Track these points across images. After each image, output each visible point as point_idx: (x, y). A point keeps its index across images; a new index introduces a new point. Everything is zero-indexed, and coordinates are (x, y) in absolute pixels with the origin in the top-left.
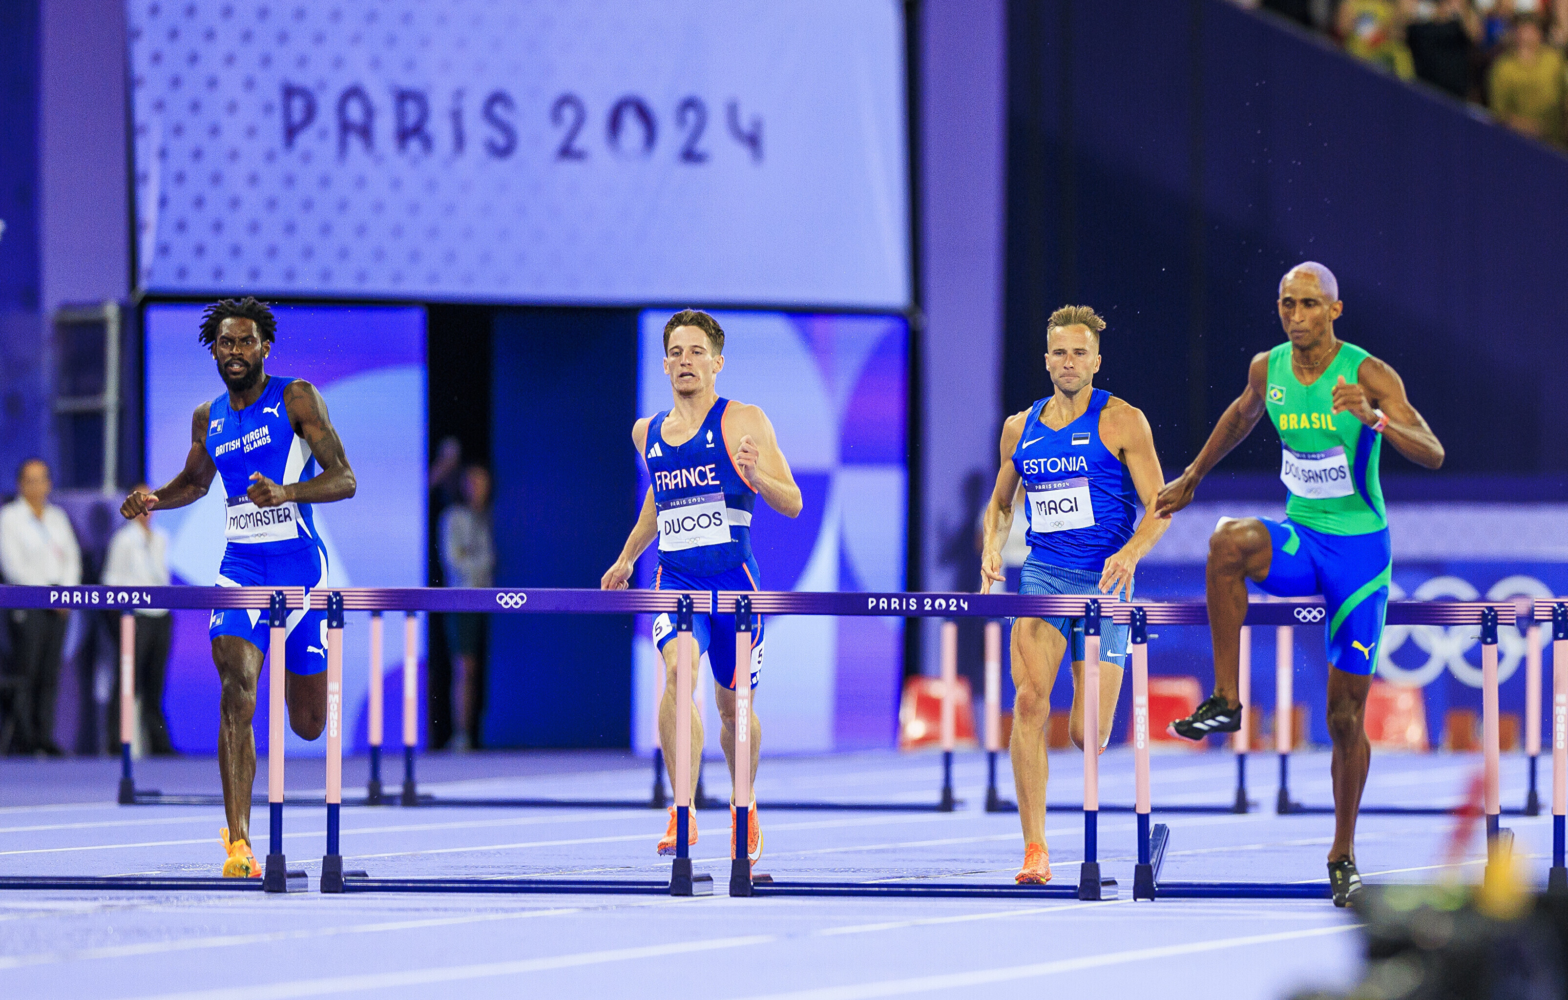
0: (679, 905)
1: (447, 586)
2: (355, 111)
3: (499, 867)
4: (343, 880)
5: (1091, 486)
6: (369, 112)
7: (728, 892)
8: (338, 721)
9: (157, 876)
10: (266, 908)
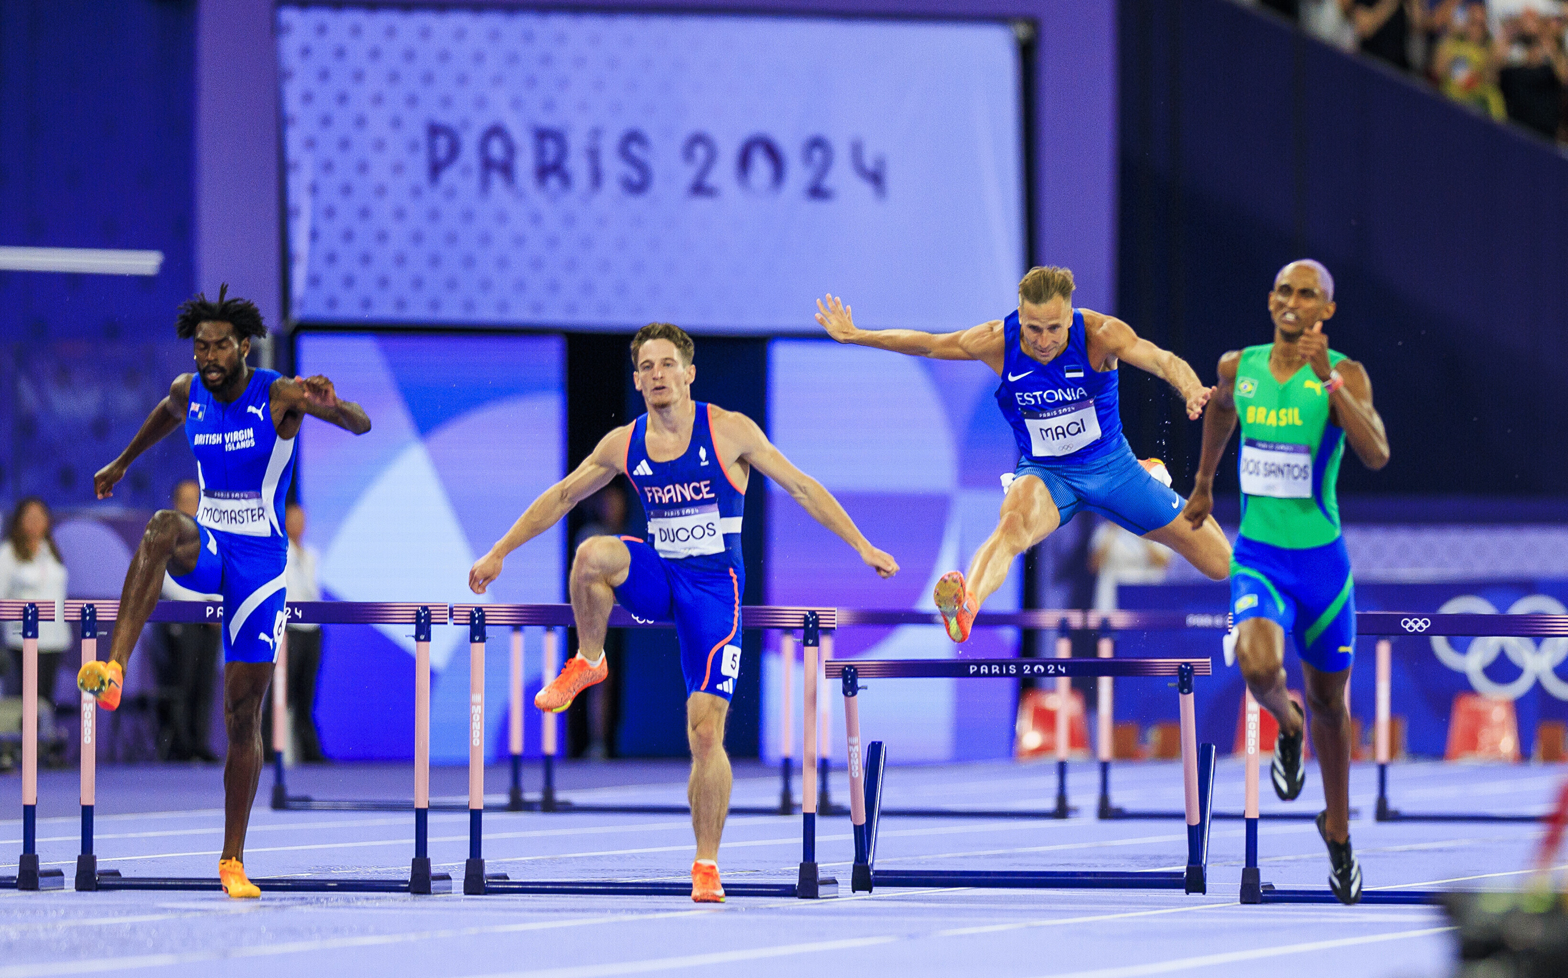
0: (806, 907)
2: (496, 149)
3: (634, 870)
4: (485, 882)
6: (511, 149)
8: (480, 731)
10: (411, 908)
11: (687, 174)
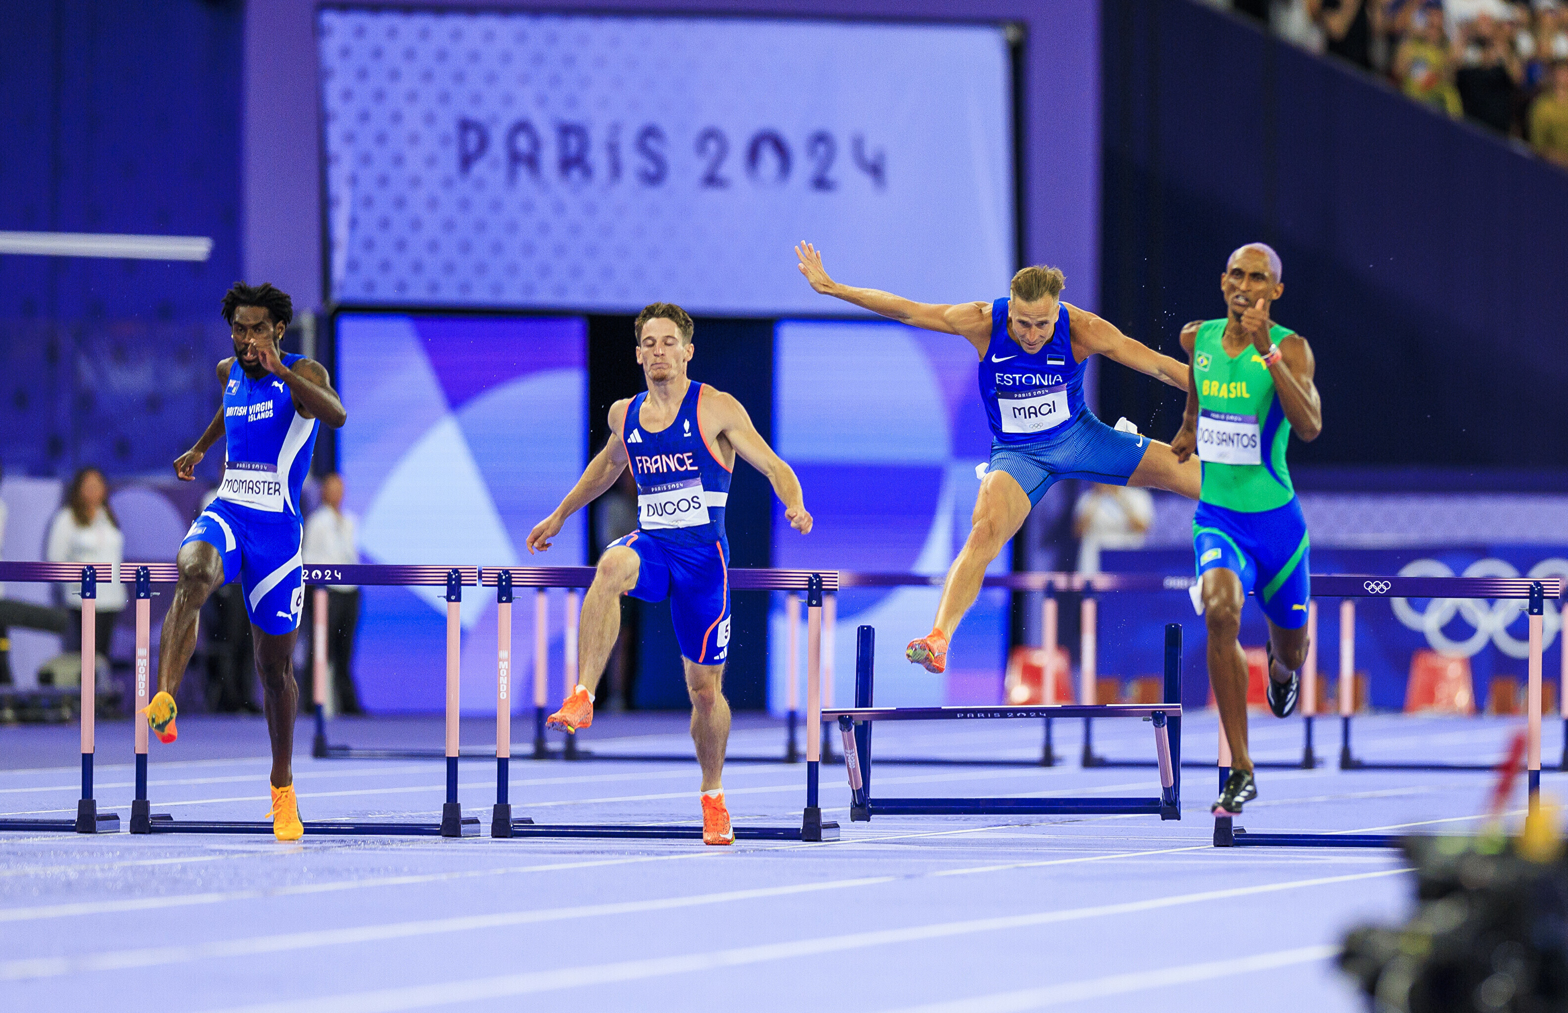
0: (809, 850)
2: (523, 143)
4: (512, 826)
5: (1067, 392)
6: (536, 144)
10: (443, 850)
11: (700, 167)
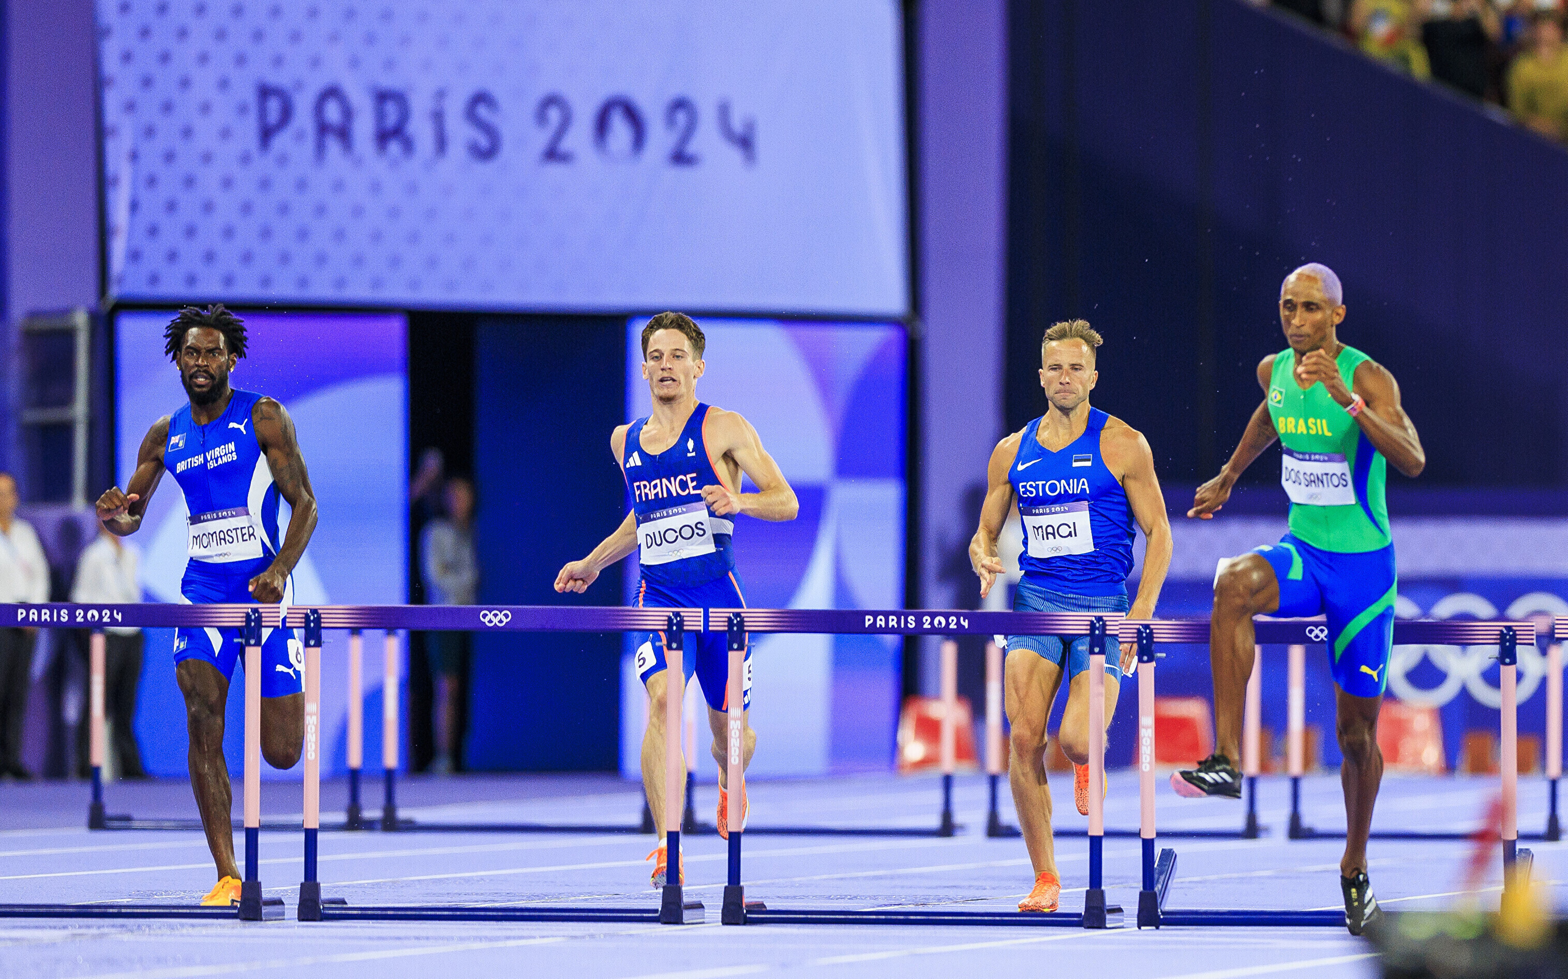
0: (669, 933)
1: (427, 604)
2: (333, 112)
3: (482, 894)
4: (321, 907)
5: (1091, 510)
6: (348, 113)
7: (720, 919)
8: (316, 743)
9: (128, 904)
10: (241, 936)
11: (540, 139)
